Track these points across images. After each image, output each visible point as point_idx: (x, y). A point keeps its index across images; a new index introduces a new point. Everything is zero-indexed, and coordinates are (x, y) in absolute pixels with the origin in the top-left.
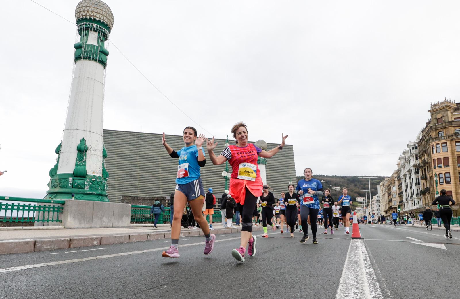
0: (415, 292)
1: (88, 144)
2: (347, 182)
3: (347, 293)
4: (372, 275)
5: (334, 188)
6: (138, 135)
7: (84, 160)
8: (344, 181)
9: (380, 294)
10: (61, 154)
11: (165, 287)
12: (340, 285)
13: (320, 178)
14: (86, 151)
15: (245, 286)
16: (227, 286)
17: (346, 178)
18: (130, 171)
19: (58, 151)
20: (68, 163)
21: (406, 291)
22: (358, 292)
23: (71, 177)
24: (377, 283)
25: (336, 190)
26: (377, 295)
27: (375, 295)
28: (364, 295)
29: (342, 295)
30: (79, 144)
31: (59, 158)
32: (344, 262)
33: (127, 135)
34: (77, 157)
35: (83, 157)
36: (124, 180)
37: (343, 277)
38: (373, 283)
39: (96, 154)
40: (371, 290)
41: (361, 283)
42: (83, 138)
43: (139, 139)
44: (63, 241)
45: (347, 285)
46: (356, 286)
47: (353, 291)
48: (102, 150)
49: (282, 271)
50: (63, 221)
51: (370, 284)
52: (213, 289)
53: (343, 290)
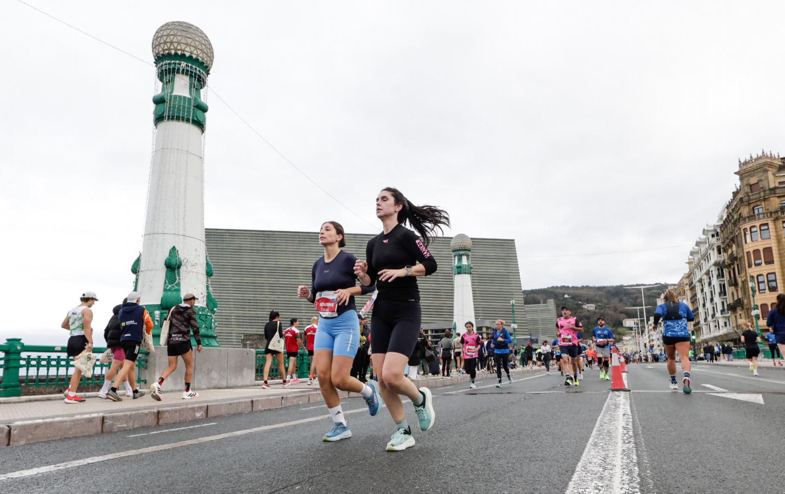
0: (695, 482)
1: (182, 256)
2: (607, 296)
3: (584, 487)
4: (631, 455)
5: (585, 307)
6: (264, 234)
7: (176, 282)
8: (602, 295)
9: (637, 488)
10: (141, 274)
11: (297, 488)
12: (575, 474)
13: (562, 291)
14: (179, 267)
15: (425, 481)
16: (394, 483)
17: (605, 290)
18: (254, 294)
19: (135, 270)
20: (151, 288)
21: (680, 480)
22: (602, 485)
23: (158, 310)
24: (636, 468)
25: (589, 309)
26: (631, 489)
27: (628, 490)
28: (610, 490)
29: (576, 491)
30: (168, 256)
31: (137, 280)
32: (590, 434)
33: (247, 236)
34: (166, 277)
35: (175, 276)
36: (245, 308)
37: (583, 460)
38: (629, 469)
39: (195, 270)
40: (623, 480)
41: (611, 469)
42: (174, 247)
43: (266, 241)
44: (147, 414)
45: (586, 474)
46: (601, 474)
47: (593, 484)
48: (205, 265)
49: (488, 452)
50: (147, 382)
51: (625, 470)
52: (372, 489)
53: (579, 482)
